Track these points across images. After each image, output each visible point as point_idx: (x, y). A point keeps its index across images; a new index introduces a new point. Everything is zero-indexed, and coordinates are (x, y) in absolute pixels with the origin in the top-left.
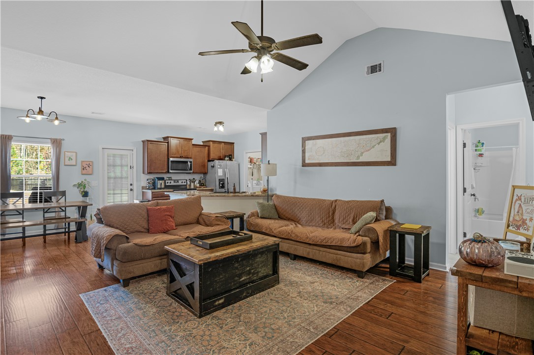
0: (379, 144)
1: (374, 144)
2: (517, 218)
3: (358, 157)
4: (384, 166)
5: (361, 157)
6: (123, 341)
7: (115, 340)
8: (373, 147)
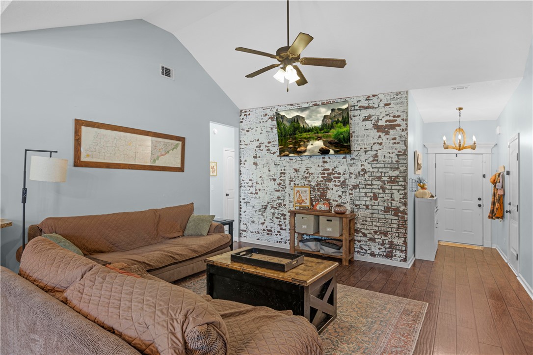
0: (173, 150)
1: (170, 149)
2: (299, 200)
3: (154, 161)
4: (176, 171)
5: (157, 161)
6: (403, 344)
7: (407, 348)
8: (168, 152)
